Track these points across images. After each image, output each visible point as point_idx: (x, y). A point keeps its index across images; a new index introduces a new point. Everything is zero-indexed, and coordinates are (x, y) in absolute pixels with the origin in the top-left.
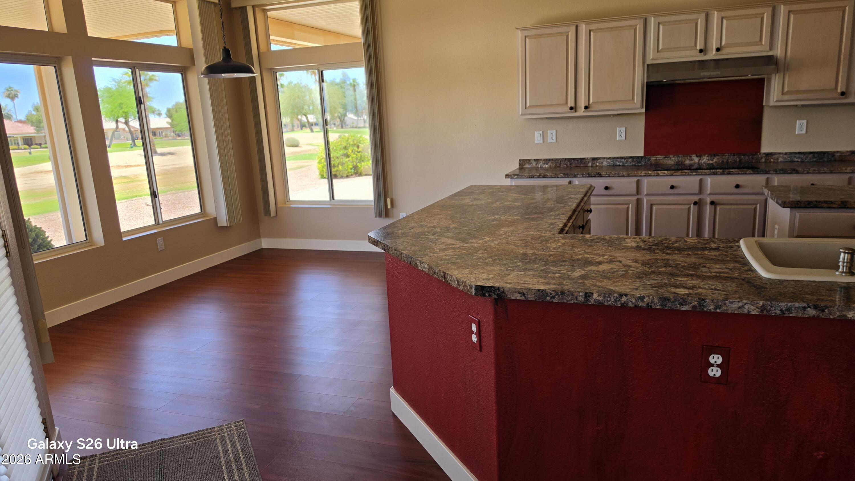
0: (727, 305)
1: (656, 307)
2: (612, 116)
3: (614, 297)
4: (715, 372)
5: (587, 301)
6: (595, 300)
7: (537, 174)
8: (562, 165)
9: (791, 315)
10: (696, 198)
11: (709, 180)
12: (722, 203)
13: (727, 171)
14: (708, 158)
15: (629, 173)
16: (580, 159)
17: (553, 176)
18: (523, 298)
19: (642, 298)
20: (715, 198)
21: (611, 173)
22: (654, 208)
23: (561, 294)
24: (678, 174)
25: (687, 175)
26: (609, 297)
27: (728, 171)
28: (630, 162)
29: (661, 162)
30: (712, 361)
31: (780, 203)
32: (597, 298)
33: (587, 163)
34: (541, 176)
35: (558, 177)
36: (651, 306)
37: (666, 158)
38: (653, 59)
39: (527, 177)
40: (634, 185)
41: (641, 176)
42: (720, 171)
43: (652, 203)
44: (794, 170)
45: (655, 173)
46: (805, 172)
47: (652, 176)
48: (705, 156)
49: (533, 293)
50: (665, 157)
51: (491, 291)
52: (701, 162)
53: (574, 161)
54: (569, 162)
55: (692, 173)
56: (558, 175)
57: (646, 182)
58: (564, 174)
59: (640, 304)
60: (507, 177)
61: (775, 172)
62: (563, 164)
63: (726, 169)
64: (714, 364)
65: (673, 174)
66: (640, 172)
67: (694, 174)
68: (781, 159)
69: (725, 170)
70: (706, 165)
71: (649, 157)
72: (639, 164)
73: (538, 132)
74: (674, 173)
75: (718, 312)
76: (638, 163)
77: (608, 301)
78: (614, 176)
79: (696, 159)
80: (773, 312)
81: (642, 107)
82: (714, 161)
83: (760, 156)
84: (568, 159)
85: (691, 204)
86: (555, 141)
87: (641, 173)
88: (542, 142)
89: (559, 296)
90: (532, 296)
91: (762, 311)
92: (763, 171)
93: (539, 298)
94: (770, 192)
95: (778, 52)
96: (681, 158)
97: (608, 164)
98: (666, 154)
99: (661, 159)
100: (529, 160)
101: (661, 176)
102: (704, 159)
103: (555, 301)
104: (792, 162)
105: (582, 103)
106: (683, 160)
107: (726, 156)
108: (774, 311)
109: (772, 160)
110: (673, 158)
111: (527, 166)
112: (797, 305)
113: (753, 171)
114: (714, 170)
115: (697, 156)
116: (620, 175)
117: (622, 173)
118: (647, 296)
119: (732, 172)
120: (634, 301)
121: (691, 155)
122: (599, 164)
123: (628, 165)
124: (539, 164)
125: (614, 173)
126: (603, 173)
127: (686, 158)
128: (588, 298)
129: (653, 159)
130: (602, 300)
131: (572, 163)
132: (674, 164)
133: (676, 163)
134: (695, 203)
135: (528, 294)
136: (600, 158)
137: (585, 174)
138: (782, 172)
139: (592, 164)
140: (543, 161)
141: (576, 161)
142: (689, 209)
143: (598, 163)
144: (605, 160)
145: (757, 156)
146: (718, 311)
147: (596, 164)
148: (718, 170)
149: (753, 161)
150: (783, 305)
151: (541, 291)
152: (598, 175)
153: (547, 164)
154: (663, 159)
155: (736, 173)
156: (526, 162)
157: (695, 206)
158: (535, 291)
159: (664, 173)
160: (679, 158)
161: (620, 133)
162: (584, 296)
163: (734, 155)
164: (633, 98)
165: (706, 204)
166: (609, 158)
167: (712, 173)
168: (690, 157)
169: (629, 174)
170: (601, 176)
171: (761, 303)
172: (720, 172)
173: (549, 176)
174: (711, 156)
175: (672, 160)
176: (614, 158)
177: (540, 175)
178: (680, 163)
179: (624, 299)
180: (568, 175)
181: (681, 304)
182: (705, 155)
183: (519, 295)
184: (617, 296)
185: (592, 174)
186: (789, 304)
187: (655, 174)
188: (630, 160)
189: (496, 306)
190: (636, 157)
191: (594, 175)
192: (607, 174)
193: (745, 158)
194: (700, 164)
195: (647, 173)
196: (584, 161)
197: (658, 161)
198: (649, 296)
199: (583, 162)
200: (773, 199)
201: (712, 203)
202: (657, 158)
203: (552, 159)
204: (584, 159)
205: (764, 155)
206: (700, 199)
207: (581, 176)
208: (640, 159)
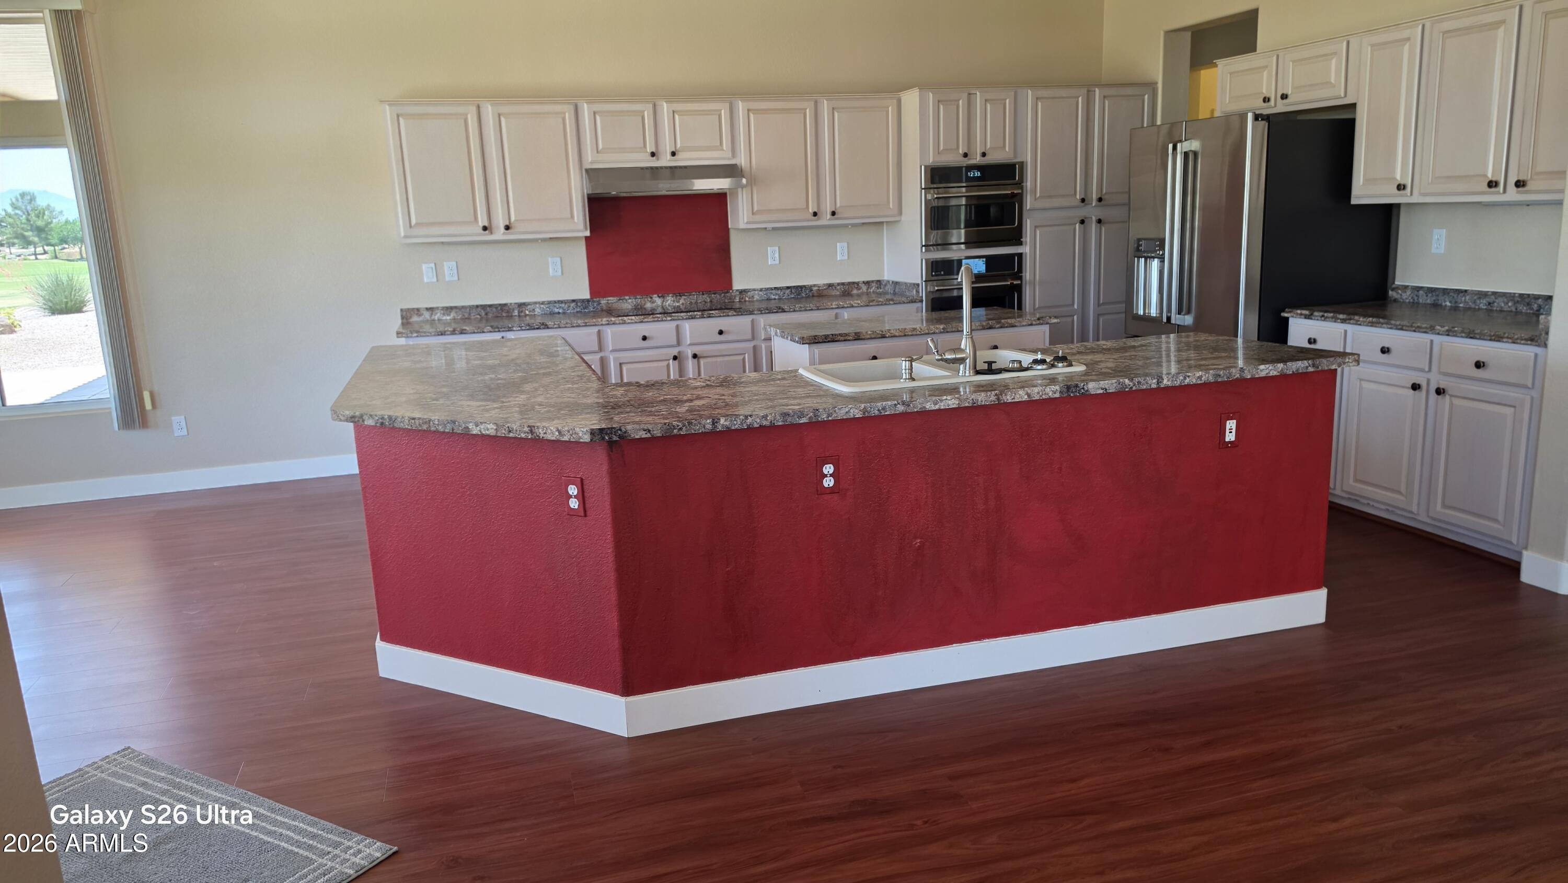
0: (837, 411)
1: (779, 424)
2: (540, 241)
3: (740, 419)
4: (829, 482)
5: (715, 427)
6: (723, 425)
7: (450, 329)
8: (472, 315)
9: (886, 413)
10: (675, 352)
11: (688, 327)
12: (705, 355)
13: (706, 313)
14: (673, 299)
15: (586, 321)
16: (500, 305)
17: (476, 331)
18: (648, 435)
19: (765, 417)
20: (697, 349)
21: (561, 322)
22: (625, 368)
23: (689, 425)
24: (649, 320)
25: (660, 321)
26: (736, 421)
27: (708, 314)
28: (573, 307)
29: (615, 306)
30: (825, 471)
31: (797, 339)
32: (725, 423)
33: (512, 311)
34: (457, 332)
35: (483, 332)
36: (774, 424)
37: (621, 301)
38: (591, 163)
39: (433, 334)
40: (595, 338)
41: (602, 325)
42: (699, 313)
43: (621, 362)
44: (780, 308)
45: (619, 320)
46: (791, 310)
47: (617, 324)
48: (669, 296)
49: (659, 428)
50: (618, 299)
51: (612, 433)
52: (665, 305)
53: (491, 309)
54: (484, 311)
55: (666, 317)
56: (483, 329)
57: (609, 332)
58: (492, 327)
59: (765, 423)
60: (400, 335)
61: (760, 312)
62: (474, 314)
63: (705, 310)
64: (827, 475)
65: (644, 321)
66: (600, 320)
67: (669, 318)
68: (756, 297)
69: (703, 313)
70: (672, 309)
71: (598, 299)
72: (586, 310)
73: (427, 265)
74: (644, 319)
75: (830, 420)
76: (584, 309)
77: (735, 425)
78: (565, 327)
79: (659, 301)
80: (872, 412)
81: (586, 229)
82: (681, 303)
83: (732, 294)
84: (481, 306)
85: (669, 360)
86: (457, 279)
87: (602, 321)
88: (435, 280)
89: (686, 427)
90: (658, 432)
91: (864, 413)
92: (747, 312)
93: (666, 433)
94: (778, 331)
95: (741, 160)
96: (640, 300)
97: (542, 311)
98: (620, 293)
99: (615, 302)
100: (418, 310)
101: (629, 323)
102: (668, 300)
103: (682, 433)
104: (769, 299)
105: (500, 221)
106: (643, 303)
107: (694, 295)
108: (874, 412)
109: (747, 299)
110: (630, 301)
111: (415, 319)
112: (889, 403)
113: (735, 312)
114: (691, 313)
115: (659, 297)
116: (574, 325)
117: (576, 322)
118: (769, 414)
119: (713, 314)
120: (758, 421)
121: (651, 296)
122: (530, 311)
123: (571, 313)
124: (435, 315)
125: (565, 323)
126: (550, 323)
127: (646, 299)
128: (716, 424)
129: (604, 302)
130: (729, 424)
131: (489, 312)
132: (632, 309)
133: (634, 307)
134: (675, 358)
135: (654, 429)
136: (529, 304)
137: (523, 325)
138: (767, 311)
139: (519, 312)
140: (441, 310)
141: (494, 309)
142: (668, 366)
143: (527, 310)
144: (538, 306)
145: (729, 294)
146: (830, 418)
147: (525, 313)
148: (696, 313)
149: (726, 301)
150: (879, 405)
151: (667, 424)
152: (543, 326)
153: (449, 315)
154: (617, 302)
155: (716, 315)
156: (412, 313)
157: (674, 361)
158: (661, 425)
159: (632, 320)
160: (637, 300)
161: (553, 266)
162: (711, 423)
163: (703, 294)
164: (572, 217)
165: (688, 358)
166: (543, 303)
167: (690, 317)
168: (651, 298)
169: (586, 323)
170: (548, 328)
171: (863, 406)
172: (699, 315)
173: (470, 331)
174: (676, 296)
175: (629, 303)
176: (549, 303)
177: (454, 330)
178: (639, 307)
179: (749, 420)
180: (498, 328)
181: (800, 417)
182: (668, 294)
183: (644, 432)
184: (743, 418)
185: (534, 325)
186: (884, 403)
187: (621, 322)
188: (573, 305)
189: (611, 453)
190: (580, 300)
191: (537, 327)
192: (555, 324)
193: (716, 297)
194: (665, 308)
195: (609, 320)
196: (506, 308)
197: (610, 305)
198: (771, 414)
199: (505, 310)
200: (786, 337)
201: (695, 356)
202: (608, 300)
203: (456, 307)
204: (505, 305)
205: (738, 293)
206: (679, 352)
207: (519, 328)
208: (586, 303)
